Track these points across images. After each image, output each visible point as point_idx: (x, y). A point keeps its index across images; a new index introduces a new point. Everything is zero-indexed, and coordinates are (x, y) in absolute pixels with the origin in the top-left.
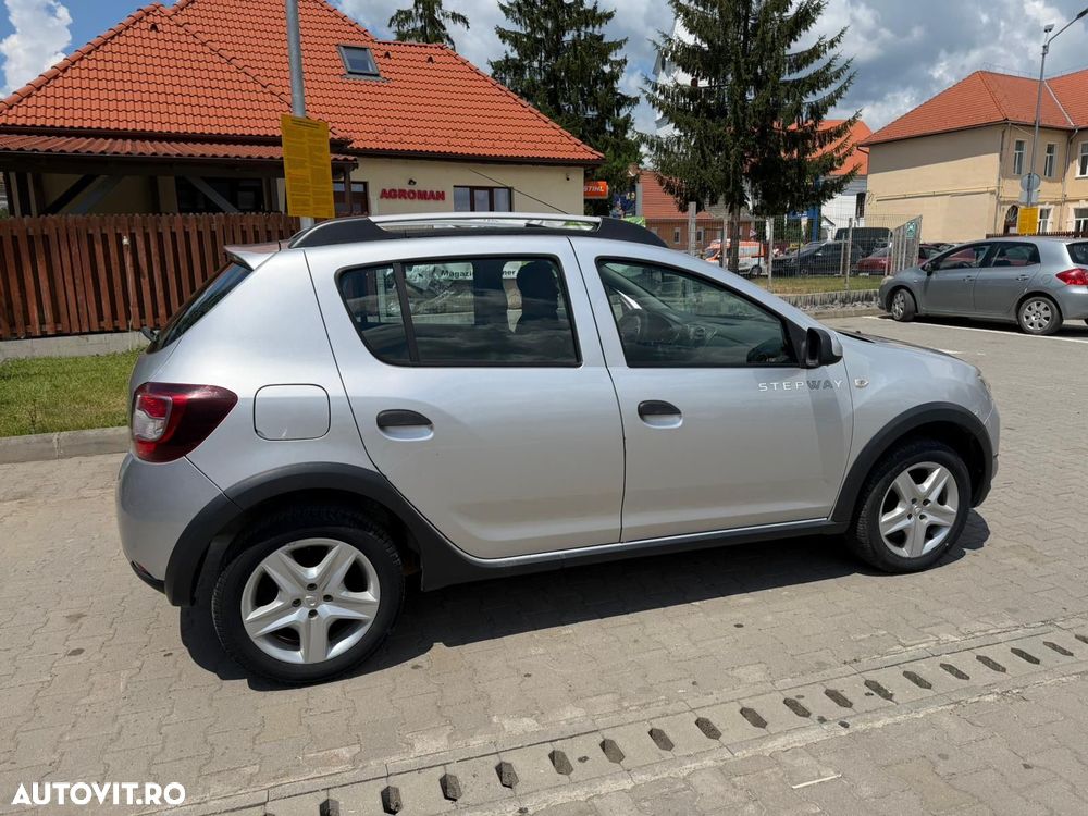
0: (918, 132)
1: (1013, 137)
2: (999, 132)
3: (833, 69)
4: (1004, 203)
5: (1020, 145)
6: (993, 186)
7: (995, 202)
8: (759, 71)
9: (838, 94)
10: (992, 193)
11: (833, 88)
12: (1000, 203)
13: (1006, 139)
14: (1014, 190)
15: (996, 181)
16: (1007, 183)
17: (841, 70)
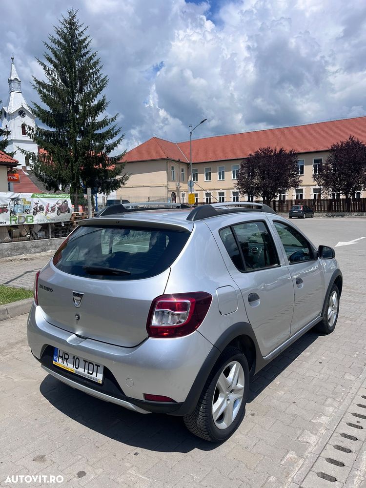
0: (134, 160)
1: (170, 165)
2: (165, 162)
3: (115, 131)
4: (170, 191)
5: (173, 167)
6: (166, 184)
7: (167, 190)
8: (82, 128)
9: (118, 142)
10: (166, 186)
11: (115, 139)
12: (169, 191)
13: (168, 164)
14: (173, 186)
15: (166, 182)
16: (170, 183)
17: (117, 131)
